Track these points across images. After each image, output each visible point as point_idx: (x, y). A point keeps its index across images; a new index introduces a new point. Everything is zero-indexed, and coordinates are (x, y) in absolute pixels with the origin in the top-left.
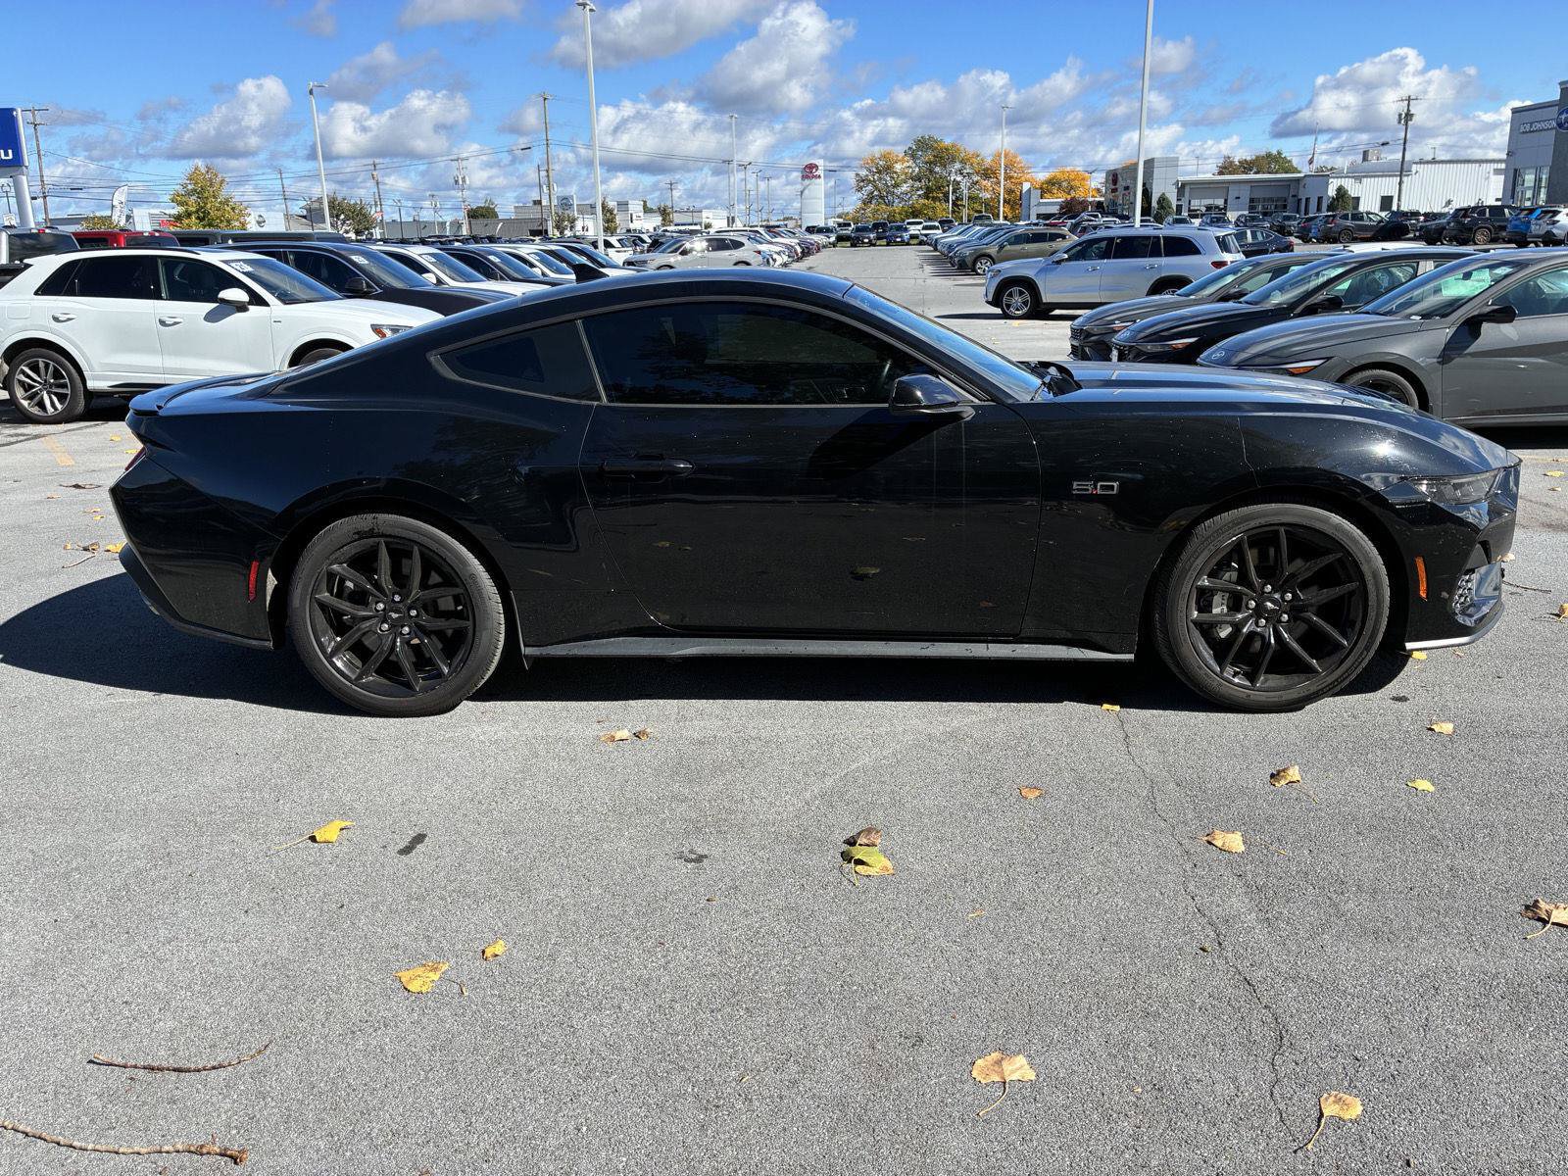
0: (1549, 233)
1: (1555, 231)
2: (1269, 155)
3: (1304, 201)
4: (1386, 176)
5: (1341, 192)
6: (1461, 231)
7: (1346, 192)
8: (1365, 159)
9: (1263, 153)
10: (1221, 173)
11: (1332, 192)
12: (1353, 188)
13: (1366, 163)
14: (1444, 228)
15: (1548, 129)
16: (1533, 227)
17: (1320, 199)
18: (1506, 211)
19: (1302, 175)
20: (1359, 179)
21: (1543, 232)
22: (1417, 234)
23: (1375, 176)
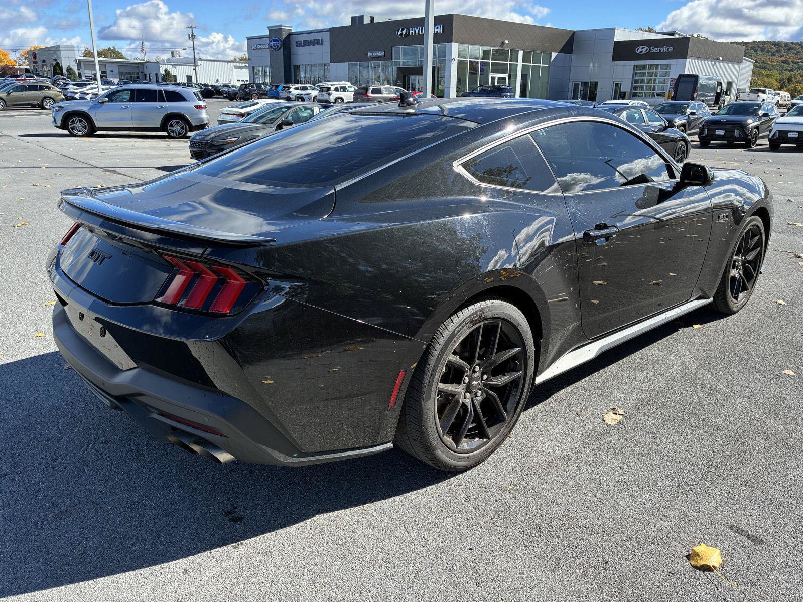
0: (288, 97)
1: (290, 96)
2: (109, 49)
3: (148, 75)
4: (187, 65)
5: (167, 73)
6: (246, 95)
7: (169, 72)
8: (173, 56)
9: (107, 48)
10: (84, 56)
11: (162, 72)
12: (173, 71)
13: (173, 58)
14: (237, 93)
15: (265, 48)
16: (281, 94)
17: (157, 75)
18: (263, 86)
19: (144, 62)
20: (174, 66)
21: (286, 97)
22: (225, 95)
23: (181, 65)
